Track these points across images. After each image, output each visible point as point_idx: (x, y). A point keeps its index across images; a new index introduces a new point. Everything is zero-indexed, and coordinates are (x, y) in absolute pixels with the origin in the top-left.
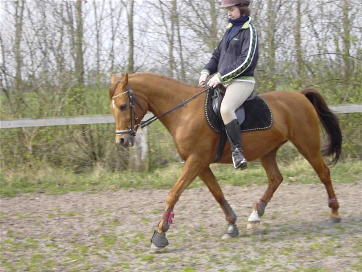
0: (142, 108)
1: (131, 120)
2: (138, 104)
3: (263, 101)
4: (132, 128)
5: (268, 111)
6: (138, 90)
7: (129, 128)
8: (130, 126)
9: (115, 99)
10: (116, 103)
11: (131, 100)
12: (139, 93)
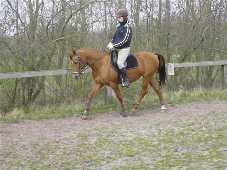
0: (84, 63)
1: (79, 68)
2: (83, 62)
3: (134, 56)
4: (80, 71)
5: (136, 60)
6: (82, 56)
7: (78, 71)
8: (79, 71)
9: (73, 60)
10: (73, 61)
11: (79, 60)
12: (82, 57)
